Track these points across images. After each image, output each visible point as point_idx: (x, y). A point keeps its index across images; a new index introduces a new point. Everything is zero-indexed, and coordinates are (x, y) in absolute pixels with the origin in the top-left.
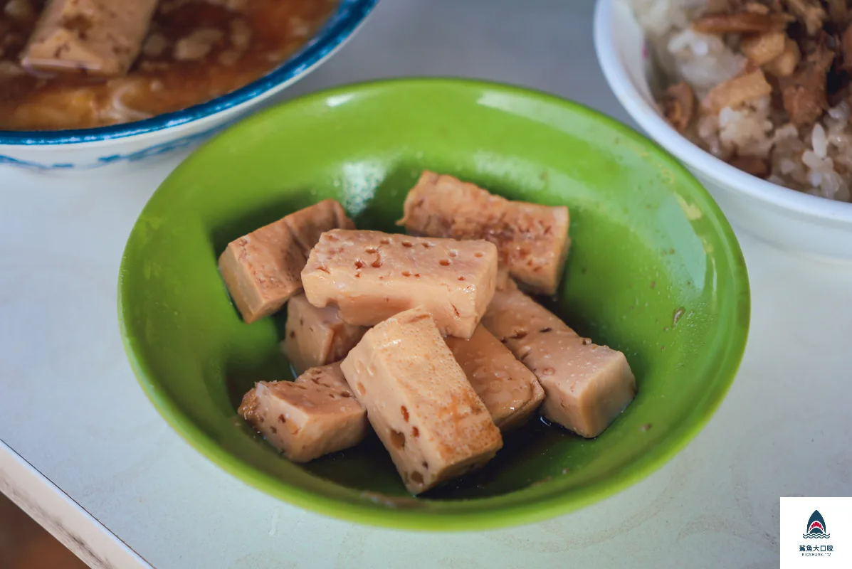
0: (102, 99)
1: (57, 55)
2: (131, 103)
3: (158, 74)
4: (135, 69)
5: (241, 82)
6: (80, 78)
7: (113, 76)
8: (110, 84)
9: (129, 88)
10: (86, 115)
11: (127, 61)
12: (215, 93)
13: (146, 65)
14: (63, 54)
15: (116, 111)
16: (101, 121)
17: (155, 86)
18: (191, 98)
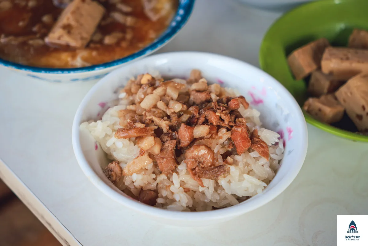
0: (74, 57)
1: (59, 38)
2: (85, 59)
3: (96, 49)
4: (87, 46)
5: (127, 54)
6: (67, 48)
7: (79, 48)
8: (78, 51)
9: (84, 53)
10: (67, 63)
11: (85, 42)
12: (117, 57)
13: (92, 45)
14: (62, 39)
15: (78, 62)
16: (72, 65)
17: (94, 53)
18: (107, 59)
